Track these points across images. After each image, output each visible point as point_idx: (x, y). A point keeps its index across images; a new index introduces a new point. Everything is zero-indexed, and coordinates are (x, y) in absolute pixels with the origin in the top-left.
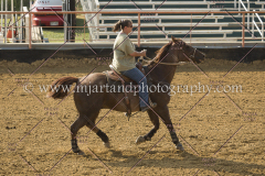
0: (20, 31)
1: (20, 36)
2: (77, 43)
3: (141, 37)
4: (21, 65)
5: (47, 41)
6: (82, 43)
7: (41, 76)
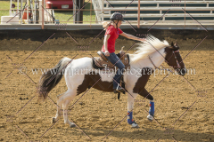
0: (34, 13)
1: (34, 17)
2: (84, 24)
3: (141, 19)
4: (34, 43)
5: (58, 23)
6: (88, 24)
7: (51, 53)
